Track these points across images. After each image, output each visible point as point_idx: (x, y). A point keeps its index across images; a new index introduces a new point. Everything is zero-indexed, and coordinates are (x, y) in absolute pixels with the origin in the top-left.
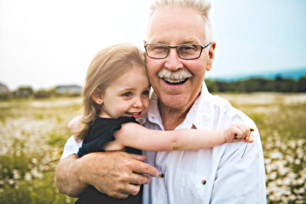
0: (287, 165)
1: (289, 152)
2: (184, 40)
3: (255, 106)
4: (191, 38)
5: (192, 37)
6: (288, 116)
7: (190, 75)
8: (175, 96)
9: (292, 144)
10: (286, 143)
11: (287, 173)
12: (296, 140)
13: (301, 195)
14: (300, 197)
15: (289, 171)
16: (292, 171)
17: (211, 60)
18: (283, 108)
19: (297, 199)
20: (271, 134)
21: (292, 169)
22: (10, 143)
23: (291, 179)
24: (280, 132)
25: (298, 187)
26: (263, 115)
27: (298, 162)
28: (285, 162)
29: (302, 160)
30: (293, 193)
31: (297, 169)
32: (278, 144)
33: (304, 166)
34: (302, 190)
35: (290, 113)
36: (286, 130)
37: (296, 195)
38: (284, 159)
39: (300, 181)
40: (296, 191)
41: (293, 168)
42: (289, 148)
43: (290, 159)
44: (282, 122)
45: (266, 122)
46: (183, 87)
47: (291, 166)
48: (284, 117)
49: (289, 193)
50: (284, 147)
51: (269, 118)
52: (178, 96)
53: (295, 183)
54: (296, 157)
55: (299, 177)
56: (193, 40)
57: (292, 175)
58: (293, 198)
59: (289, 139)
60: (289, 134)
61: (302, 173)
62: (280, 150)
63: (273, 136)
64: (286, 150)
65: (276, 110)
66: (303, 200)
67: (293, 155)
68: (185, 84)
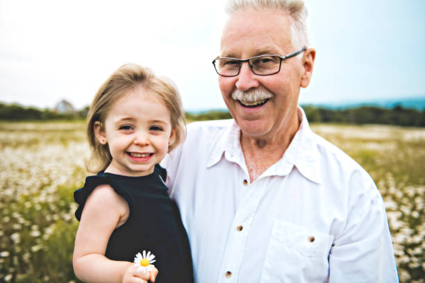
0: (402, 218)
1: (405, 201)
2: (258, 50)
3: (365, 141)
4: (267, 47)
5: (268, 45)
6: (406, 155)
7: (269, 96)
8: (252, 122)
9: (411, 191)
10: (402, 190)
11: (401, 228)
12: (416, 187)
13: (417, 256)
14: (415, 259)
15: (404, 225)
16: (407, 225)
17: (308, 73)
18: (401, 145)
19: (412, 262)
20: (384, 177)
21: (407, 223)
22: (70, 171)
23: (405, 235)
24: (395, 175)
25: (413, 246)
26: (375, 153)
27: (416, 215)
28: (399, 214)
29: (421, 212)
30: (406, 254)
31: (414, 224)
32: (392, 190)
33: (423, 220)
34: (418, 251)
35: (410, 151)
36: (403, 173)
37: (409, 256)
38: (399, 210)
39: (417, 239)
40: (410, 251)
41: (409, 222)
42: (406, 195)
43: (406, 210)
44: (399, 163)
45: (379, 162)
46: (261, 111)
47: (406, 219)
48: (401, 156)
49: (401, 253)
50: (399, 195)
51: (382, 158)
52: (257, 121)
53: (410, 240)
54: (414, 209)
55: (416, 233)
56: (269, 49)
57: (407, 231)
58: (406, 259)
59: (407, 184)
60: (406, 178)
61: (420, 228)
62: (394, 198)
63: (386, 180)
64: (402, 199)
65: (392, 147)
66: (418, 263)
67: (410, 205)
68: (264, 106)
